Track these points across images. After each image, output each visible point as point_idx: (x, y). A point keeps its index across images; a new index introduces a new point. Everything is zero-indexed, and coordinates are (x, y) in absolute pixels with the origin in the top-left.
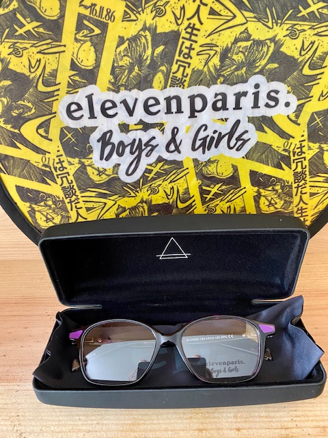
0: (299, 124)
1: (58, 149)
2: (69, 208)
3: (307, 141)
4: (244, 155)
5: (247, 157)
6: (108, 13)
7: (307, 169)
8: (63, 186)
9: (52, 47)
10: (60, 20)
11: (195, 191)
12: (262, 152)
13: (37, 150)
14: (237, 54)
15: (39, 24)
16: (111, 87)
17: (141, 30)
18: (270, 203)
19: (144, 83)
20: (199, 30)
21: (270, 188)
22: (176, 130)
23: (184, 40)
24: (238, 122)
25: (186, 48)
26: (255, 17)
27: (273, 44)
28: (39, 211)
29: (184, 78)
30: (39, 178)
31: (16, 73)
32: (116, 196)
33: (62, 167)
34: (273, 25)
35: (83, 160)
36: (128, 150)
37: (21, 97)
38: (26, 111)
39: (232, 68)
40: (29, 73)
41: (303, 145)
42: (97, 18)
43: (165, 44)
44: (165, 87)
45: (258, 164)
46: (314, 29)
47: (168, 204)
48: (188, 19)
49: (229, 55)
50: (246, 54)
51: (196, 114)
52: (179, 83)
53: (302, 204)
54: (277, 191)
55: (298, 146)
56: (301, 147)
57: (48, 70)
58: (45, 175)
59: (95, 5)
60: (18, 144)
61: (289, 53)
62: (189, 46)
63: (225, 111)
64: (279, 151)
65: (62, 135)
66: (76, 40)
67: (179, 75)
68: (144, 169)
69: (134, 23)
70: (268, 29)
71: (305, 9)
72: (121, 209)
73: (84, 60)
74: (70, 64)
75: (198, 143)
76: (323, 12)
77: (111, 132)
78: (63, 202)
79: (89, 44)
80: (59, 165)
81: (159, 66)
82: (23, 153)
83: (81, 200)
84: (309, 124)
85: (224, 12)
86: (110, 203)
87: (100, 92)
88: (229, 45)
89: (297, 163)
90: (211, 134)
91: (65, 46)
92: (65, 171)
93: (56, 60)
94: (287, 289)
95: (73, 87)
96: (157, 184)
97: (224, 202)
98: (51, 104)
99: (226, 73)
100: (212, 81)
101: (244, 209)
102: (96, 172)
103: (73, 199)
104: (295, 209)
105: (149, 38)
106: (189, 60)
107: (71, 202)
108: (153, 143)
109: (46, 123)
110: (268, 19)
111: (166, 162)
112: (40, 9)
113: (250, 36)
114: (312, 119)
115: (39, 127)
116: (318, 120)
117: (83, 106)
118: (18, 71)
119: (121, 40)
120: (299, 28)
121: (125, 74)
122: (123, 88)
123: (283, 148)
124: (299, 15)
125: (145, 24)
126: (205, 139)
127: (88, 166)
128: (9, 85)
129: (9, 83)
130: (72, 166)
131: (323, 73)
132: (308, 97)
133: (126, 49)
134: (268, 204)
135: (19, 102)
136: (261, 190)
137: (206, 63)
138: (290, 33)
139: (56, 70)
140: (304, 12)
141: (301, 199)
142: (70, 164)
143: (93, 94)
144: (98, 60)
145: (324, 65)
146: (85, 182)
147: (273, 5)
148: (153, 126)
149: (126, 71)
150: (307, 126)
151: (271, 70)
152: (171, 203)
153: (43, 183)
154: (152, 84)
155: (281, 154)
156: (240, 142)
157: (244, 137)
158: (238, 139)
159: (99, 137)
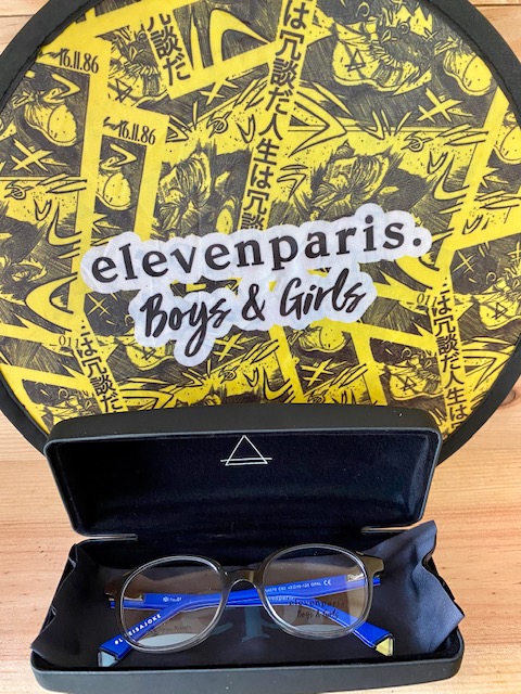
0: (437, 270)
1: (83, 324)
2: (103, 409)
3: (452, 291)
5: (364, 320)
6: (145, 133)
7: (457, 332)
8: (93, 377)
9: (67, 184)
10: (77, 147)
11: (290, 373)
12: (385, 311)
13: (52, 327)
14: (335, 177)
15: (48, 153)
16: (156, 233)
17: (194, 152)
18: (406, 383)
19: (203, 225)
20: (278, 148)
21: (404, 364)
22: (255, 288)
23: (258, 163)
24: (345, 272)
25: (261, 173)
26: (357, 125)
27: (387, 159)
29: (262, 216)
30: (57, 368)
31: (16, 222)
32: (173, 387)
33: (90, 349)
34: (384, 135)
35: (120, 339)
36: (186, 319)
37: (25, 254)
38: (33, 273)
39: (331, 197)
40: (36, 221)
41: (446, 298)
42: (130, 140)
43: (230, 170)
44: (235, 230)
45: (381, 330)
46: (444, 137)
47: (252, 393)
48: (261, 134)
49: (324, 179)
52: (256, 223)
53: (454, 385)
54: (414, 367)
55: (440, 299)
56: (444, 301)
57: (63, 215)
58: (65, 363)
59: (126, 123)
60: (24, 321)
61: (412, 171)
62: (265, 170)
64: (412, 309)
65: (88, 305)
66: (101, 170)
67: (254, 211)
69: (183, 143)
70: (378, 141)
71: (428, 111)
72: (180, 406)
73: (115, 198)
74: (93, 204)
75: (290, 304)
76: (454, 112)
78: (93, 400)
79: (120, 175)
80: (86, 347)
81: (224, 201)
82: (31, 333)
83: (120, 395)
84: (452, 267)
85: (311, 121)
86: (163, 398)
87: (140, 240)
88: (324, 166)
89: (440, 324)
91: (86, 181)
92: (95, 355)
93: (74, 201)
95: (100, 236)
96: (233, 366)
97: (336, 387)
98: (68, 261)
99: (322, 204)
100: (302, 217)
101: (366, 396)
102: (141, 354)
103: (108, 395)
104: (445, 392)
105: (206, 161)
106: (266, 190)
108: (223, 307)
109: (64, 288)
110: (376, 126)
111: (244, 333)
112: (48, 133)
113: (353, 151)
114: (456, 261)
115: (53, 295)
116: (466, 262)
118: (21, 218)
119: (166, 168)
120: (423, 137)
121: (175, 214)
122: (173, 234)
123: (416, 304)
124: (421, 119)
125: (199, 144)
127: (129, 345)
128: (8, 239)
129: (8, 235)
130: (105, 347)
131: (464, 196)
132: (447, 230)
133: (173, 180)
134: (403, 385)
135: (23, 262)
136: (390, 367)
137: (292, 192)
138: (410, 144)
139: (74, 215)
140: (427, 115)
141: (453, 377)
142: (101, 344)
144: (134, 197)
145: (465, 185)
146: (125, 370)
147: (382, 108)
148: (221, 284)
149: (177, 210)
150: (449, 271)
151: (387, 196)
152: (255, 392)
153: (62, 374)
154: (215, 227)
155: (415, 313)
156: (351, 300)
157: (356, 292)
158: (348, 295)
159: (142, 304)
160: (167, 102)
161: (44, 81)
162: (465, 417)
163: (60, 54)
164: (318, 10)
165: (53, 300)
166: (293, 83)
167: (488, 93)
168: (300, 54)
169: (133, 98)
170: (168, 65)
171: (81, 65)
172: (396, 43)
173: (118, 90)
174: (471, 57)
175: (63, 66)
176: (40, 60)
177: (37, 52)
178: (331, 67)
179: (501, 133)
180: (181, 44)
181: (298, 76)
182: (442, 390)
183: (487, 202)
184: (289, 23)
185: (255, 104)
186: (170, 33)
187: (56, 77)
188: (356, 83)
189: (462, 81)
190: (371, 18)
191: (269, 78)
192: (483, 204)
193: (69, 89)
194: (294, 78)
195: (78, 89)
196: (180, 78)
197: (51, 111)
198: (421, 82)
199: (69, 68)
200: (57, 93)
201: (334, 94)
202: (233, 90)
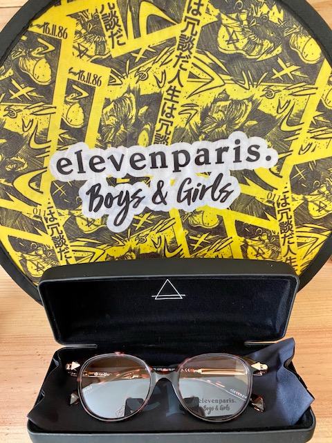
0: (281, 177)
1: (49, 201)
2: (59, 258)
3: (290, 191)
4: (228, 207)
5: (232, 208)
6: (95, 78)
7: (293, 219)
8: (53, 236)
9: (43, 109)
10: (51, 86)
11: (182, 241)
12: (246, 204)
13: (28, 202)
14: (217, 112)
15: (33, 89)
16: (99, 144)
17: (126, 93)
18: (258, 253)
19: (130, 140)
20: (180, 92)
21: (257, 238)
22: (161, 183)
23: (167, 101)
24: (221, 176)
25: (168, 108)
26: (232, 80)
27: (250, 103)
28: (29, 260)
29: (168, 136)
30: (31, 229)
31: (10, 132)
32: (105, 245)
33: (53, 217)
34: (249, 87)
35: (73, 212)
36: (116, 201)
37: (15, 154)
38: (19, 166)
39: (213, 126)
40: (23, 132)
41: (286, 196)
42: (85, 83)
43: (148, 105)
44: (150, 144)
45: (243, 215)
46: (289, 90)
47: (156, 253)
48: (169, 83)
49: (209, 114)
50: (226, 112)
52: (162, 140)
53: (290, 254)
54: (264, 241)
55: (282, 197)
56: (285, 199)
57: (40, 129)
58: (36, 226)
59: (83, 72)
60: (11, 197)
61: (266, 111)
62: (171, 106)
63: (208, 165)
64: (264, 203)
65: (53, 188)
66: (66, 102)
67: (162, 133)
68: (132, 220)
69: (120, 86)
70: (245, 90)
71: (278, 72)
72: (109, 258)
73: (74, 120)
74: (60, 123)
75: (183, 195)
76: (296, 74)
77: (99, 185)
78: (53, 251)
79: (78, 105)
80: (50, 216)
81: (144, 125)
82: (15, 205)
83: (71, 249)
84: (291, 176)
85: (202, 75)
86: (98, 252)
87: (89, 148)
88: (209, 105)
89: (282, 213)
90: (195, 187)
91: (55, 108)
92: (56, 222)
93: (47, 121)
94: (278, 331)
95: (63, 144)
96: (145, 234)
97: (211, 252)
98: (42, 160)
99: (207, 130)
100: (194, 138)
102: (85, 223)
103: (62, 248)
104: (284, 259)
105: (133, 99)
106: (171, 119)
107: (61, 252)
109: (38, 177)
110: (244, 80)
111: (153, 212)
112: (33, 76)
113: (228, 96)
114: (294, 172)
115: (31, 181)
116: (300, 173)
117: (72, 162)
118: (13, 130)
119: (108, 102)
120: (275, 89)
121: (112, 132)
122: (110, 145)
123: (267, 199)
124: (274, 77)
125: (129, 87)
126: (189, 191)
127: (78, 216)
128: (4, 143)
129: (4, 141)
130: (62, 217)
131: (301, 129)
132: (289, 151)
133: (112, 110)
134: (256, 253)
135: (13, 158)
136: (248, 240)
137: (188, 122)
138: (266, 93)
139: (48, 129)
140: (278, 75)
141: (289, 249)
142: (60, 215)
143: (81, 151)
144: (86, 120)
145: (301, 122)
146: (75, 232)
147: (248, 69)
148: (139, 179)
149: (113, 129)
150: (289, 178)
151: (250, 127)
152: (159, 252)
153: (34, 233)
154: (137, 142)
155: (265, 205)
156: (224, 194)
157: (227, 189)
158: (221, 191)
159: (88, 190)
160: (110, 59)
161: (33, 42)
163: (44, 26)
164: (210, 4)
165: (31, 184)
166: (191, 51)
167: (318, 63)
168: (196, 32)
169: (89, 56)
170: (112, 36)
171: (57, 33)
172: (259, 28)
174: (308, 38)
175: (45, 34)
176: (30, 29)
177: (29, 24)
178: (217, 41)
179: (326, 89)
180: (120, 22)
181: (195, 46)
183: (316, 134)
184: (190, 12)
185: (166, 63)
186: (114, 15)
187: (40, 40)
188: (233, 52)
189: (302, 54)
190: (244, 11)
191: (176, 47)
192: (313, 135)
193: (48, 48)
194: (192, 47)
195: (53, 48)
196: (119, 44)
197: (35, 62)
198: (274, 53)
199: (49, 35)
200: (40, 50)
201: (218, 59)
202: (153, 53)
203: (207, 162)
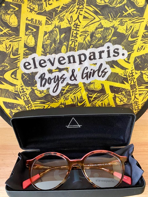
0: (130, 63)
1: (21, 83)
3: (134, 70)
4: (106, 79)
6: (39, 22)
7: (136, 83)
8: (24, 100)
9: (15, 39)
10: (18, 27)
11: (85, 98)
12: (114, 77)
13: (12, 84)
14: (98, 34)
15: (9, 29)
16: (43, 54)
17: (54, 28)
18: (121, 100)
19: (57, 51)
20: (79, 26)
21: (120, 93)
22: (74, 70)
23: (73, 31)
24: (101, 65)
25: (75, 34)
26: (104, 18)
27: (113, 28)
29: (75, 47)
30: (14, 97)
32: (49, 103)
34: (112, 21)
35: (33, 88)
36: (53, 81)
37: (3, 62)
38: (6, 67)
39: (96, 41)
40: (6, 51)
41: (133, 72)
42: (34, 25)
43: (65, 33)
44: (67, 52)
45: (113, 83)
46: (131, 20)
47: (73, 104)
48: (74, 21)
49: (94, 35)
51: (82, 62)
52: (73, 49)
53: (136, 100)
54: (123, 94)
55: (131, 72)
57: (14, 49)
58: (16, 96)
59: (33, 19)
60: (3, 83)
61: (121, 32)
63: (95, 60)
64: (122, 76)
65: (23, 77)
66: (26, 35)
67: (73, 46)
68: (61, 89)
69: (51, 25)
70: (110, 22)
71: (126, 12)
73: (30, 43)
74: (24, 45)
75: (84, 75)
76: (134, 13)
77: (44, 74)
78: (25, 107)
79: (31, 36)
80: (22, 91)
81: (63, 43)
82: (5, 86)
83: (33, 105)
84: (134, 62)
85: (90, 17)
86: (46, 106)
87: (38, 56)
88: (94, 31)
89: (131, 80)
90: (90, 71)
91: (21, 38)
92: (25, 93)
93: (17, 44)
94: (126, 142)
95: (26, 55)
96: (68, 95)
97: (99, 101)
98: (16, 64)
99: (94, 43)
100: (88, 47)
101: (109, 104)
102: (39, 92)
103: (29, 105)
104: (133, 102)
105: (58, 31)
106: (76, 39)
107: (28, 107)
108: (64, 77)
109: (15, 72)
110: (110, 18)
111: (71, 85)
112: (9, 23)
113: (103, 26)
114: (135, 60)
115: (12, 74)
116: (138, 60)
117: (31, 64)
118: (1, 50)
119: (46, 33)
120: (124, 21)
121: (49, 47)
122: (48, 54)
123: (123, 74)
124: (123, 15)
125: (55, 25)
126: (87, 73)
127: (35, 90)
131: (138, 39)
132: (132, 50)
133: (48, 37)
134: (120, 100)
135: (3, 64)
136: (116, 94)
137: (84, 40)
138: (120, 23)
139: (18, 49)
140: (125, 14)
141: (135, 97)
142: (27, 89)
143: (35, 57)
144: (36, 42)
145: (138, 36)
146: (34, 97)
147: (111, 12)
148: (63, 69)
149: (49, 46)
150: (133, 64)
151: (114, 40)
152: (75, 104)
153: (15, 99)
154: (61, 51)
155: (123, 77)
156: (103, 73)
157: (105, 71)
158: (102, 72)
159: (39, 76)
160: (45, 12)
161: (8, 7)
162: (139, 110)
165: (12, 76)
166: (84, 5)
167: (144, 6)
169: (35, 11)
170: (45, 0)
171: (19, 1)
173: (30, 9)
175: (13, 2)
176: (6, 1)
181: (85, 3)
182: (132, 101)
183: (145, 41)
185: (72, 12)
187: (11, 5)
188: (103, 4)
189: (136, 2)
191: (76, 4)
192: (143, 42)
193: (15, 9)
194: (84, 3)
195: (18, 9)
196: (49, 5)
197: (10, 16)
198: (123, 3)
199: (15, 2)
200: (12, 10)
201: (97, 8)
202: (65, 8)
203: (95, 58)
